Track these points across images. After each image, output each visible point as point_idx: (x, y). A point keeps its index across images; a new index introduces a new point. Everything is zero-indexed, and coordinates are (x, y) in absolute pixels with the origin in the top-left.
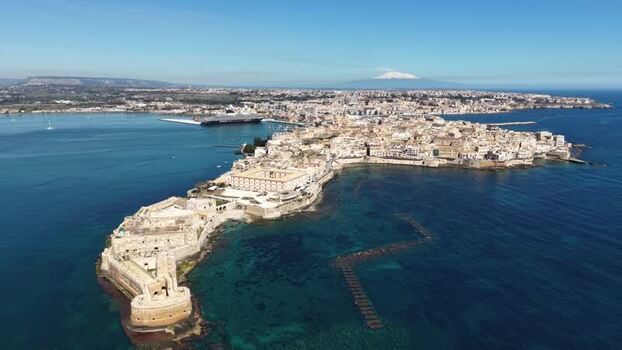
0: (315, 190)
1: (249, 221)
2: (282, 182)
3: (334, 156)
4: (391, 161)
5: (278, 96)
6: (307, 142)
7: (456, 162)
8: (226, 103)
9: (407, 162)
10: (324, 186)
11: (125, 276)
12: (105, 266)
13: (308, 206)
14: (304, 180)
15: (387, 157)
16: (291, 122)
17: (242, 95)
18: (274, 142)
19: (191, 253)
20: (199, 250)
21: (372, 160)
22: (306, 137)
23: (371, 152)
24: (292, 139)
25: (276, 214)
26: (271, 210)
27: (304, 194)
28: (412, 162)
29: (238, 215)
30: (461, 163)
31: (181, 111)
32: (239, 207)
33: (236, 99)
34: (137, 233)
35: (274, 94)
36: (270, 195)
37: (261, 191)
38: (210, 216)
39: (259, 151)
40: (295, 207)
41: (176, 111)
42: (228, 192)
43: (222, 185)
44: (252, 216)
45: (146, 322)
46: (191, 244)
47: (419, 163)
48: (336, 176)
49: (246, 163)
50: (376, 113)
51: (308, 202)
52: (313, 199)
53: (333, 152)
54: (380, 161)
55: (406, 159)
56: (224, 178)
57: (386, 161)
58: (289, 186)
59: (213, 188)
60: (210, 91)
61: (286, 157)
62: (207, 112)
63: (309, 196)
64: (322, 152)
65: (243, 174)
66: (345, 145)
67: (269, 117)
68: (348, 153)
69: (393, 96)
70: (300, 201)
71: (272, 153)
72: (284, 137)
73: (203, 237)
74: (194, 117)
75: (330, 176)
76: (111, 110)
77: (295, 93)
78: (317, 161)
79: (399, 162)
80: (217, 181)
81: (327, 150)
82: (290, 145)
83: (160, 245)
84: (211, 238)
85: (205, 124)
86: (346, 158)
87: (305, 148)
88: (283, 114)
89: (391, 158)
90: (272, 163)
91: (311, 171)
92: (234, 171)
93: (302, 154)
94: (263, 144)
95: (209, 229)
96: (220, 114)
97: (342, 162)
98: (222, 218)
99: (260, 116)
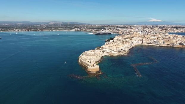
0: (127, 50)
1: (110, 56)
2: (118, 48)
3: (132, 42)
4: (149, 44)
5: (116, 27)
6: (125, 39)
7: (170, 45)
8: (101, 29)
9: (154, 45)
10: (129, 49)
11: (85, 63)
12: (80, 62)
13: (125, 54)
14: (124, 47)
15: (148, 43)
16: (120, 34)
17: (106, 27)
18: (115, 39)
19: (98, 60)
20: (99, 60)
21: (144, 44)
22: (125, 37)
23: (144, 42)
24: (121, 38)
25: (117, 55)
26: (115, 54)
27: (124, 51)
28: (156, 45)
29: (107, 54)
30: (172, 46)
31: (89, 31)
32: (107, 53)
33: (104, 28)
34: (86, 55)
35: (115, 26)
36: (115, 50)
37: (113, 50)
38: (101, 54)
39: (111, 41)
40: (121, 54)
41: (88, 31)
42: (104, 49)
43: (103, 48)
44: (110, 55)
45: (90, 71)
46: (98, 58)
47: (158, 45)
48: (133, 47)
49: (109, 43)
50: (147, 32)
51: (125, 53)
52: (126, 52)
53: (132, 41)
54: (146, 44)
55: (154, 44)
56: (103, 46)
57: (148, 44)
58: (120, 49)
59: (100, 48)
60: (97, 25)
61: (119, 42)
62: (96, 31)
63: (125, 51)
64: (129, 41)
65: (108, 45)
66: (136, 40)
67: (113, 32)
68: (137, 42)
69: (153, 27)
70: (123, 52)
71: (115, 41)
72: (118, 37)
73: (100, 58)
74: (93, 32)
75: (131, 47)
76: (71, 30)
77: (121, 26)
78: (128, 43)
79: (152, 45)
80: (101, 47)
81: (131, 41)
82: (120, 39)
83: (91, 58)
84: (101, 58)
85: (96, 34)
86: (136, 43)
87: (124, 40)
88: (118, 32)
89: (149, 43)
90: (115, 43)
91: (126, 45)
92: (105, 45)
93: (123, 41)
94: (112, 39)
95: (101, 56)
96: (100, 32)
98: (103, 55)
99: (111, 32)
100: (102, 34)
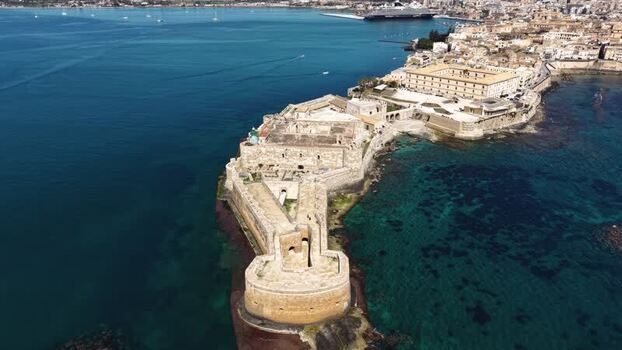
1: (434, 138)
2: (484, 85)
3: (548, 56)
6: (505, 37)
10: (543, 94)
12: (229, 184)
13: (523, 126)
14: (514, 85)
16: (471, 18)
18: (458, 37)
19: (352, 181)
20: (362, 177)
21: (607, 66)
22: (502, 31)
23: (608, 55)
24: (482, 32)
25: (477, 133)
26: (470, 127)
27: (518, 105)
29: (416, 127)
31: (343, 7)
32: (418, 116)
34: (275, 140)
36: (463, 103)
37: (449, 96)
38: (378, 125)
39: (438, 46)
40: (504, 124)
41: (338, 7)
42: (401, 94)
43: (393, 84)
44: (438, 131)
45: (267, 312)
46: (352, 166)
48: (554, 84)
49: (425, 58)
51: (524, 119)
52: (531, 114)
53: (547, 51)
56: (396, 75)
58: (493, 92)
59: (380, 87)
61: (480, 53)
63: (527, 108)
64: (532, 50)
65: (422, 71)
66: (565, 42)
67: (442, 12)
68: (569, 53)
70: (513, 115)
71: (457, 47)
72: (471, 30)
73: (368, 157)
74: (357, 12)
75: (546, 84)
78: (528, 60)
80: (386, 79)
81: (541, 47)
82: (480, 40)
83: (307, 162)
84: (380, 159)
85: (369, 19)
86: (567, 60)
87: (502, 44)
88: (460, 9)
90: (460, 60)
91: (524, 72)
92: (408, 67)
93: (502, 51)
94: (443, 38)
95: (376, 145)
97: (559, 65)
98: (393, 131)
99: (432, 12)
100: (394, 18)
